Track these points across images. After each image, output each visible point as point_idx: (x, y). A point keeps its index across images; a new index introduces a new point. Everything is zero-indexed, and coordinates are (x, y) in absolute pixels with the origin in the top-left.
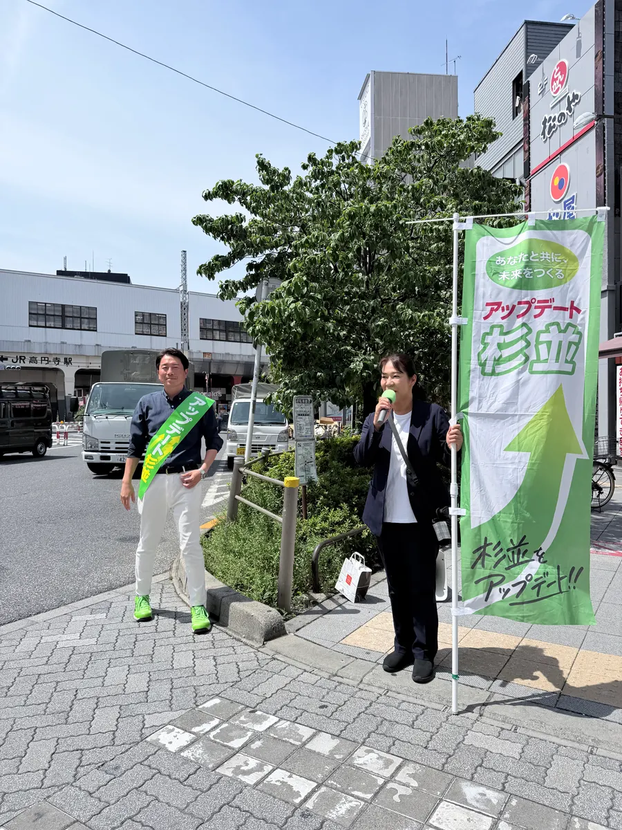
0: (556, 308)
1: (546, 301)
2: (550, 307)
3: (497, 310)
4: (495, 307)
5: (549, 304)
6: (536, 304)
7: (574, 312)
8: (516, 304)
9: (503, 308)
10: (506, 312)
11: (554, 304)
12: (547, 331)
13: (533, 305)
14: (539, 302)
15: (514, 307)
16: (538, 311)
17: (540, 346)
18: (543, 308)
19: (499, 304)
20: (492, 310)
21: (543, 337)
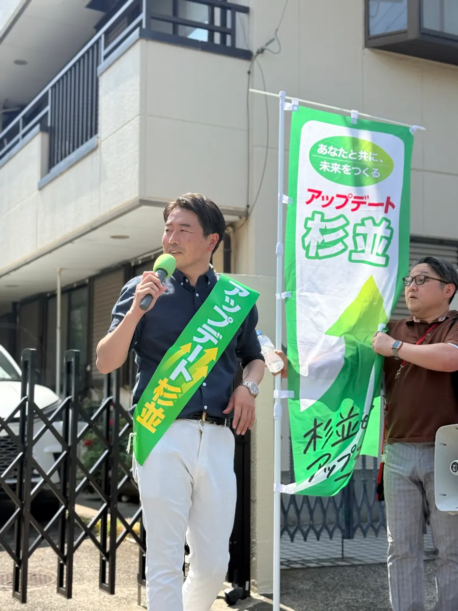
0: (370, 205)
1: (362, 198)
2: (365, 203)
3: (317, 197)
4: (316, 194)
5: (364, 200)
6: (353, 199)
7: (390, 207)
8: (335, 196)
9: (323, 197)
10: (326, 202)
11: (368, 201)
12: (363, 224)
13: (350, 200)
14: (355, 197)
15: (333, 198)
16: (355, 206)
17: (357, 238)
18: (359, 204)
19: (320, 193)
20: (313, 196)
21: (360, 230)
